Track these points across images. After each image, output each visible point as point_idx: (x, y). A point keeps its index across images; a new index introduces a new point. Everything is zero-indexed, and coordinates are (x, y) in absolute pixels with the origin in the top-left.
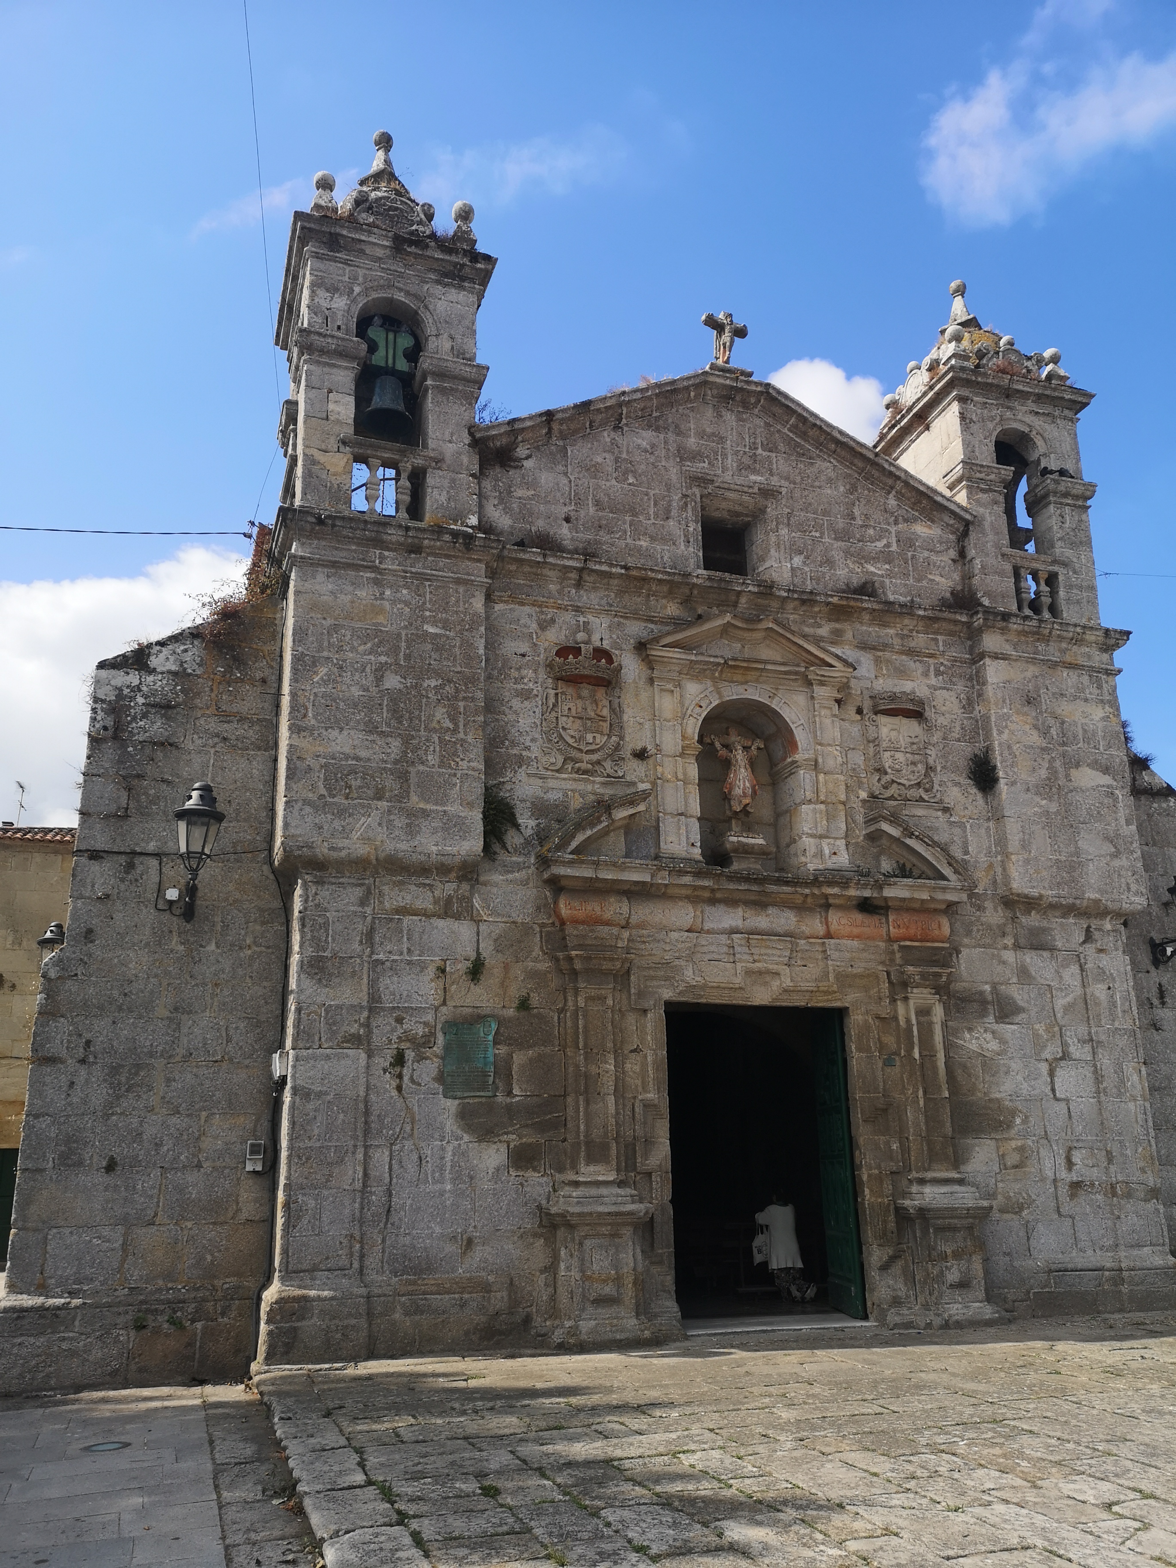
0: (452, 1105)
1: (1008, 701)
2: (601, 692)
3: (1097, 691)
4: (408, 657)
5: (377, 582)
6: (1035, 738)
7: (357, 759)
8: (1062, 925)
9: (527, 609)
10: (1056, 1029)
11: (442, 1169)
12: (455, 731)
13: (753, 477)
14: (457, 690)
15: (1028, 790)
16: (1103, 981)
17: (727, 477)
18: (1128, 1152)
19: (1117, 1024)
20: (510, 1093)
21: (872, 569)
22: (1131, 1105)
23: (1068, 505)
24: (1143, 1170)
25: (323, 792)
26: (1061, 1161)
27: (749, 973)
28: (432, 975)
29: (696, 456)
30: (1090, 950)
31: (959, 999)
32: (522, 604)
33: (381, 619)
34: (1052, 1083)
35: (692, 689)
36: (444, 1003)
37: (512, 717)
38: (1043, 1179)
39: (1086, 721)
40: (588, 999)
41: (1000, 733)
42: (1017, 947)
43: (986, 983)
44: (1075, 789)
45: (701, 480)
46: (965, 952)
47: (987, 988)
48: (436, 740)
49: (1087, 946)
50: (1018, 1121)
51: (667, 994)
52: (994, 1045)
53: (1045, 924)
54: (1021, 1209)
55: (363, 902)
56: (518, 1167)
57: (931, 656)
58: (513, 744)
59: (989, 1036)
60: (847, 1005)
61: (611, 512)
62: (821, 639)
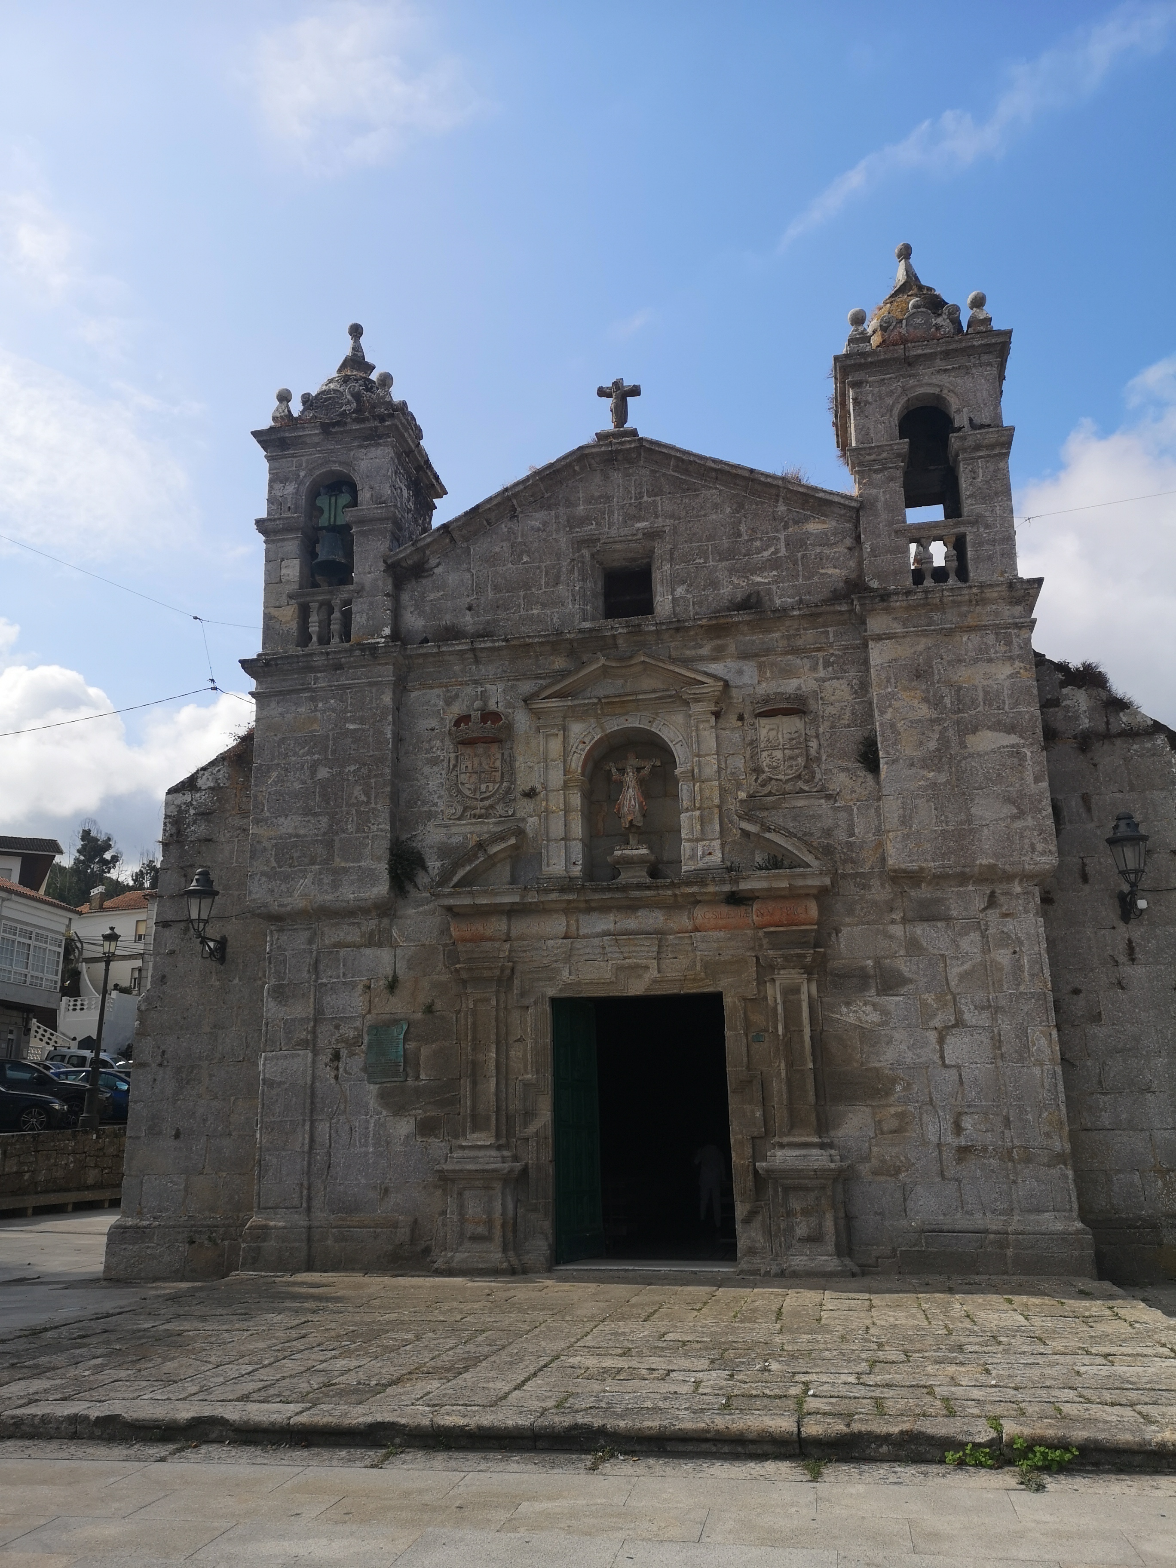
0: (373, 1088)
1: (893, 680)
2: (494, 748)
3: (1003, 648)
4: (334, 752)
5: (312, 699)
6: (924, 711)
7: (297, 836)
8: (958, 893)
9: (437, 691)
10: (949, 997)
11: (366, 1136)
12: (368, 802)
13: (639, 525)
14: (370, 770)
15: (912, 765)
16: (1007, 945)
17: (613, 532)
18: (1029, 1117)
19: (1022, 988)
20: (417, 1078)
21: (759, 579)
22: (1037, 1071)
23: (981, 457)
24: (1048, 1135)
25: (274, 864)
26: (948, 1126)
27: (620, 968)
28: (360, 991)
29: (584, 521)
30: (993, 916)
31: (837, 975)
32: (432, 688)
33: (315, 727)
34: (942, 1051)
35: (577, 729)
36: (369, 1012)
37: (423, 781)
38: (925, 1143)
39: (990, 682)
40: (476, 1002)
41: (882, 713)
42: (905, 920)
43: (869, 958)
44: (971, 755)
45: (590, 541)
46: (845, 931)
47: (870, 963)
48: (354, 812)
49: (989, 912)
50: (898, 1088)
51: (551, 992)
52: (875, 1017)
53: (939, 894)
54: (898, 1171)
55: (310, 942)
56: (423, 1135)
57: (819, 650)
58: (424, 803)
59: (869, 1009)
60: (720, 989)
61: (508, 592)
62: (702, 659)
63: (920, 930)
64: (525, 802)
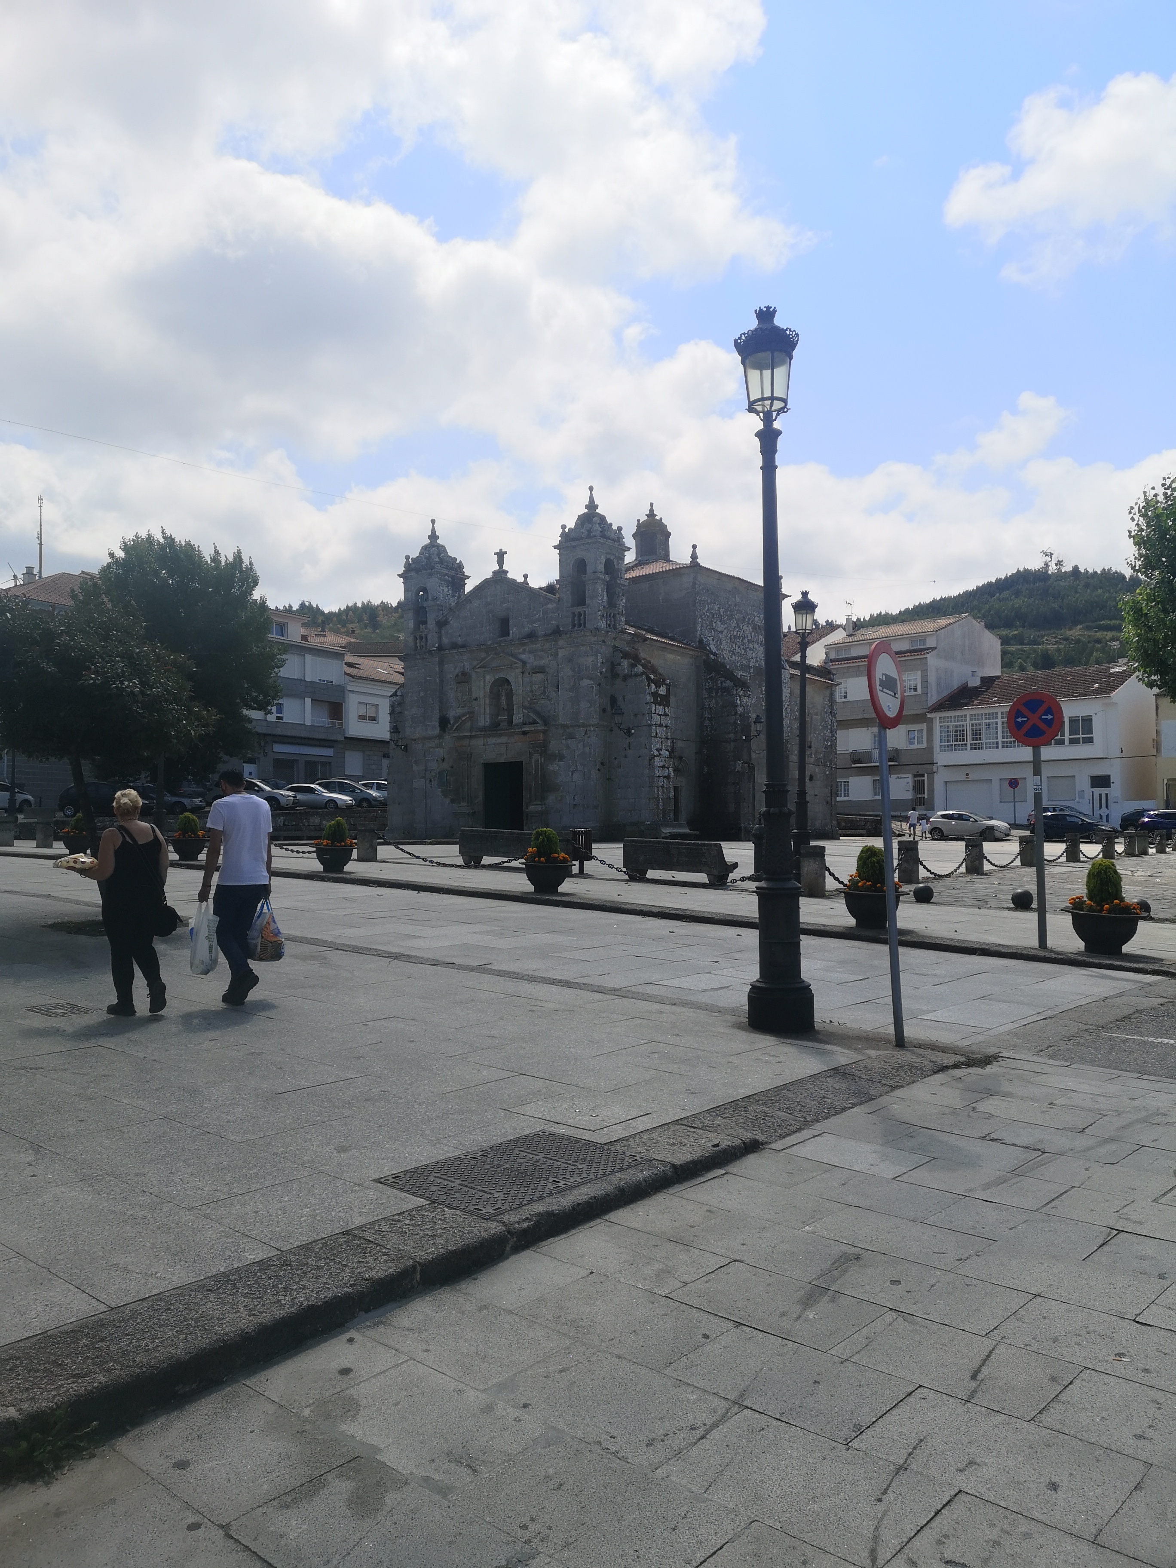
0: (440, 790)
2: (466, 684)
3: (591, 651)
4: (424, 687)
5: (418, 669)
6: (571, 673)
8: (577, 730)
9: (452, 665)
10: (574, 762)
11: (439, 803)
12: (434, 703)
13: (506, 605)
14: (434, 693)
15: (567, 690)
16: (589, 746)
17: (499, 607)
19: (591, 759)
20: (450, 787)
21: (534, 625)
22: (595, 783)
25: (411, 723)
26: (572, 798)
27: (497, 754)
28: (435, 761)
31: (548, 756)
32: (449, 664)
33: (419, 678)
34: (572, 777)
35: (487, 677)
36: (438, 768)
37: (448, 695)
38: (566, 803)
39: (587, 663)
40: (463, 765)
41: (561, 673)
42: (565, 739)
43: (556, 750)
44: (581, 687)
45: (492, 611)
46: (551, 742)
48: (430, 706)
49: (585, 736)
50: (561, 788)
51: (482, 761)
52: (557, 768)
53: (573, 731)
55: (423, 747)
56: (451, 803)
57: (550, 650)
58: (449, 702)
59: (555, 765)
60: (521, 760)
61: (470, 630)
62: (520, 653)
63: (569, 741)
64: (474, 701)
